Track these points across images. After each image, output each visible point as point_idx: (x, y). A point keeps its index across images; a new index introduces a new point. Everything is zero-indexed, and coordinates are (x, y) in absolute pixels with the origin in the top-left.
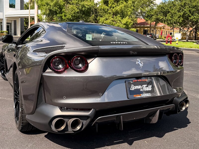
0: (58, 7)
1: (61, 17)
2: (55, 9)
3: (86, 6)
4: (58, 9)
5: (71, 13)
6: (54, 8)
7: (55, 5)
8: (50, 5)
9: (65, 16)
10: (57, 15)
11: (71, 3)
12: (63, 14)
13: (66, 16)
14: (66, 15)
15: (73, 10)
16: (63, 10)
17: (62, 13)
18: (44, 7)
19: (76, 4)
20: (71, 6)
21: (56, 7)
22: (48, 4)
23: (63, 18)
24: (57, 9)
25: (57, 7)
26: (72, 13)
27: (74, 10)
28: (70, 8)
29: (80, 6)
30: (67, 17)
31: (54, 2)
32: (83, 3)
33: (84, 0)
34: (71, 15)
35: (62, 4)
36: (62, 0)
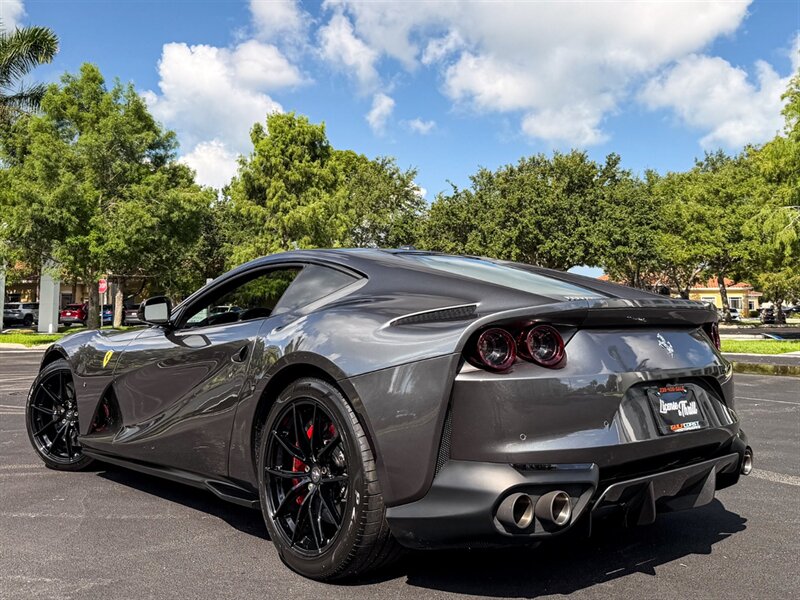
0: (73, 208)
1: (85, 246)
2: (62, 218)
3: (187, 207)
4: (73, 218)
5: (125, 232)
6: (58, 211)
7: (62, 202)
8: (41, 203)
9: (100, 241)
10: (68, 240)
11: (127, 194)
12: (93, 234)
13: (103, 244)
14: (105, 237)
15: (135, 219)
16: (93, 218)
17: (86, 233)
18: (14, 210)
19: (146, 198)
20: (123, 207)
21: (64, 210)
22: (30, 199)
23: (93, 249)
24: (68, 215)
25: (69, 210)
26: (130, 229)
27: (138, 221)
28: (122, 211)
29: (163, 205)
30: (110, 245)
31: (58, 191)
32: (172, 193)
33: (178, 184)
34: (127, 237)
35: (89, 197)
36: (87, 184)
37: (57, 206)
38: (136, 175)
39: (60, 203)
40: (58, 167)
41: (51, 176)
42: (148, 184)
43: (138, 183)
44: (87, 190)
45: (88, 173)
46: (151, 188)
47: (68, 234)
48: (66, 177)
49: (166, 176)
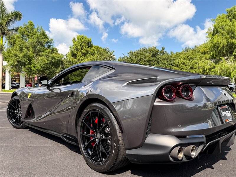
0: (27, 58)
1: (30, 68)
2: (24, 61)
3: (56, 58)
4: (27, 61)
5: (41, 65)
6: (23, 59)
7: (24, 56)
8: (19, 57)
9: (34, 67)
10: (26, 66)
11: (41, 55)
12: (33, 65)
14: (36, 66)
15: (43, 61)
16: (32, 61)
17: (31, 65)
18: (12, 59)
19: (46, 56)
20: (40, 58)
21: (25, 59)
22: (16, 56)
23: (33, 69)
24: (26, 60)
25: (26, 59)
26: (42, 64)
28: (40, 59)
29: (50, 58)
30: (37, 68)
31: (23, 54)
32: (52, 55)
33: (54, 52)
34: (41, 66)
35: (31, 55)
36: (31, 52)
37: (23, 58)
38: (43, 50)
39: (24, 57)
40: (23, 47)
41: (21, 50)
42: (46, 52)
43: (44, 52)
44: (31, 53)
45: (31, 49)
46: (47, 53)
47: (26, 65)
48: (25, 50)
49: (51, 50)
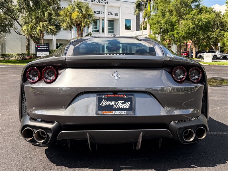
0: (170, 24)
1: (173, 35)
2: (166, 27)
3: (204, 20)
4: (170, 27)
5: (184, 30)
6: (165, 25)
8: (161, 23)
9: (178, 33)
10: (169, 33)
11: (185, 18)
12: (175, 31)
13: (178, 34)
14: (179, 32)
16: (175, 27)
17: (174, 31)
18: (155, 26)
19: (192, 19)
20: (184, 22)
21: (167, 25)
22: (158, 22)
23: (175, 36)
24: (168, 26)
25: (168, 25)
26: (186, 29)
27: (188, 26)
28: (183, 23)
29: (196, 20)
30: (180, 34)
31: (165, 19)
32: (199, 17)
33: (202, 13)
34: (185, 32)
35: (174, 20)
36: (174, 16)
37: (165, 24)
38: (188, 12)
39: (166, 23)
40: (165, 12)
41: (164, 15)
42: (192, 14)
43: (189, 14)
44: (174, 18)
45: (175, 13)
46: (192, 15)
47: (168, 32)
48: (168, 14)
49: (197, 11)
